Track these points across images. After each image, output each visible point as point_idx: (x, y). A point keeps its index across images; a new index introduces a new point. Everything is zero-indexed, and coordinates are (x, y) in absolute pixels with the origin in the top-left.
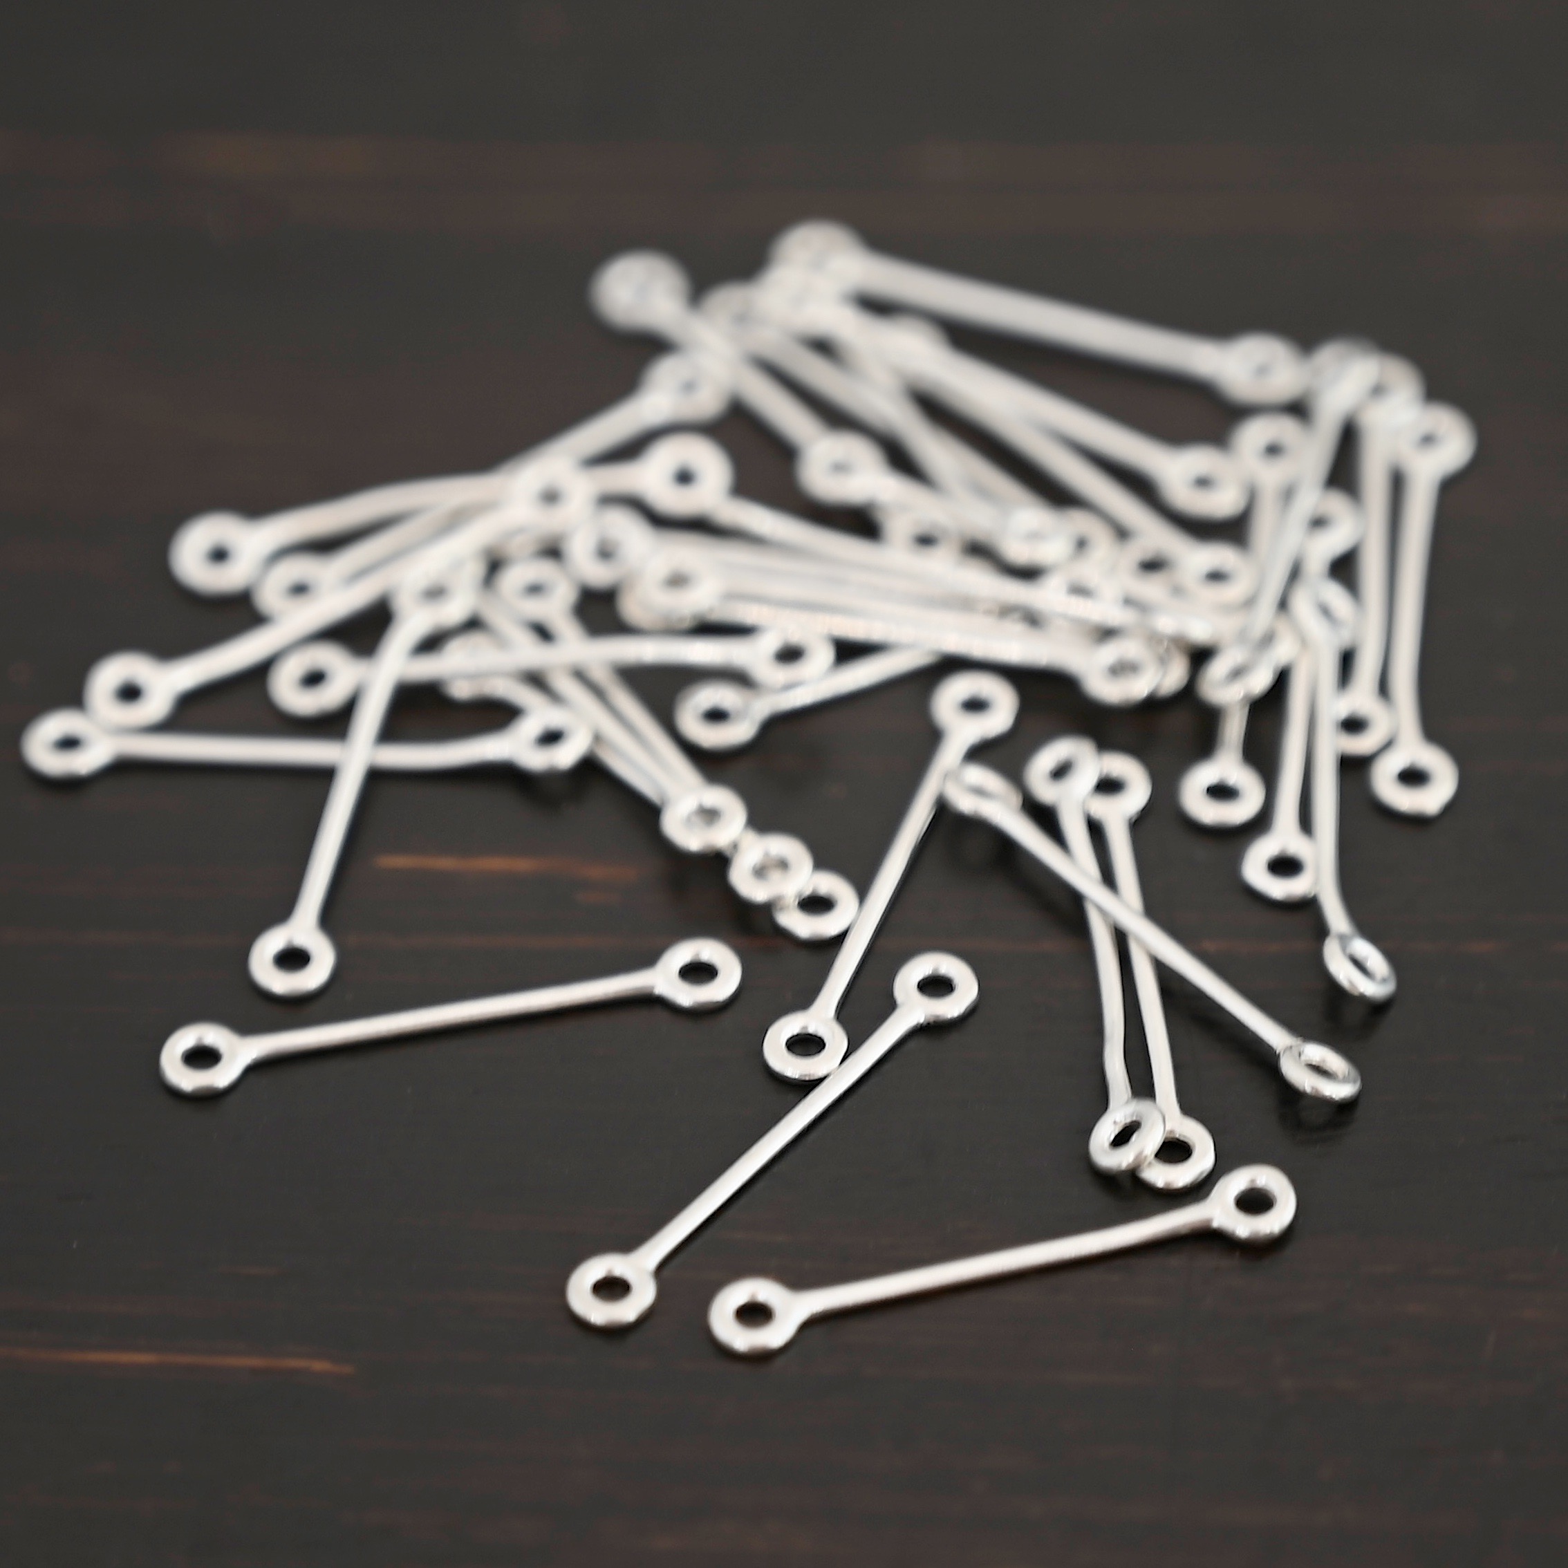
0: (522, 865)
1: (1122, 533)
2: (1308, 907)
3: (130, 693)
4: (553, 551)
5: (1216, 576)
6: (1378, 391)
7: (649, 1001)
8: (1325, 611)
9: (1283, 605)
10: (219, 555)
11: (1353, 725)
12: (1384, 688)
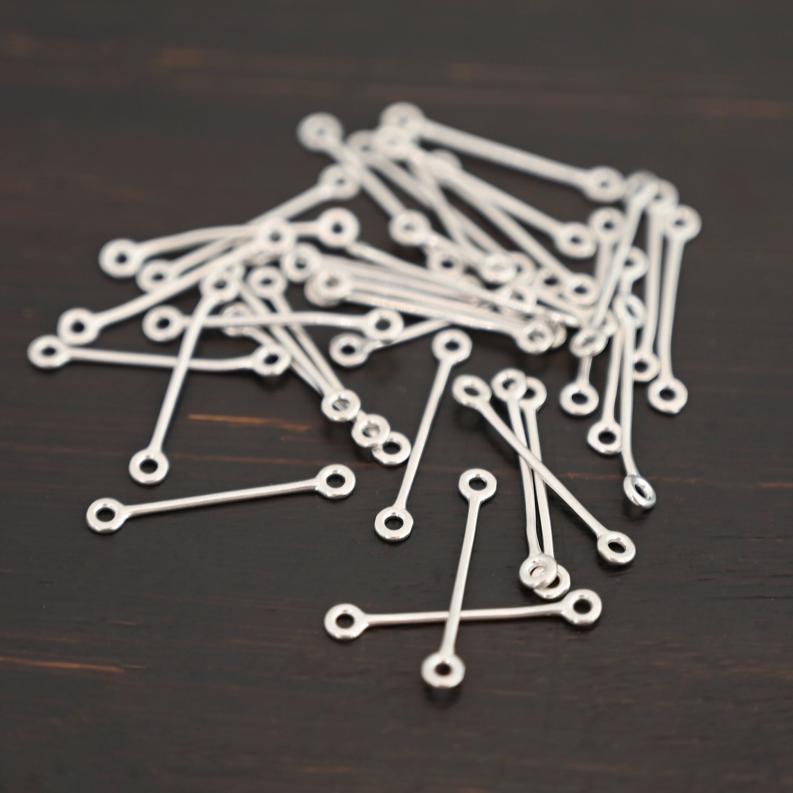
0: (257, 421)
1: (538, 265)
2: (617, 457)
3: (78, 327)
4: (275, 263)
5: (580, 290)
6: (658, 197)
7: (313, 493)
8: (630, 310)
9: (611, 306)
10: (122, 259)
11: (640, 366)
12: (655, 350)
